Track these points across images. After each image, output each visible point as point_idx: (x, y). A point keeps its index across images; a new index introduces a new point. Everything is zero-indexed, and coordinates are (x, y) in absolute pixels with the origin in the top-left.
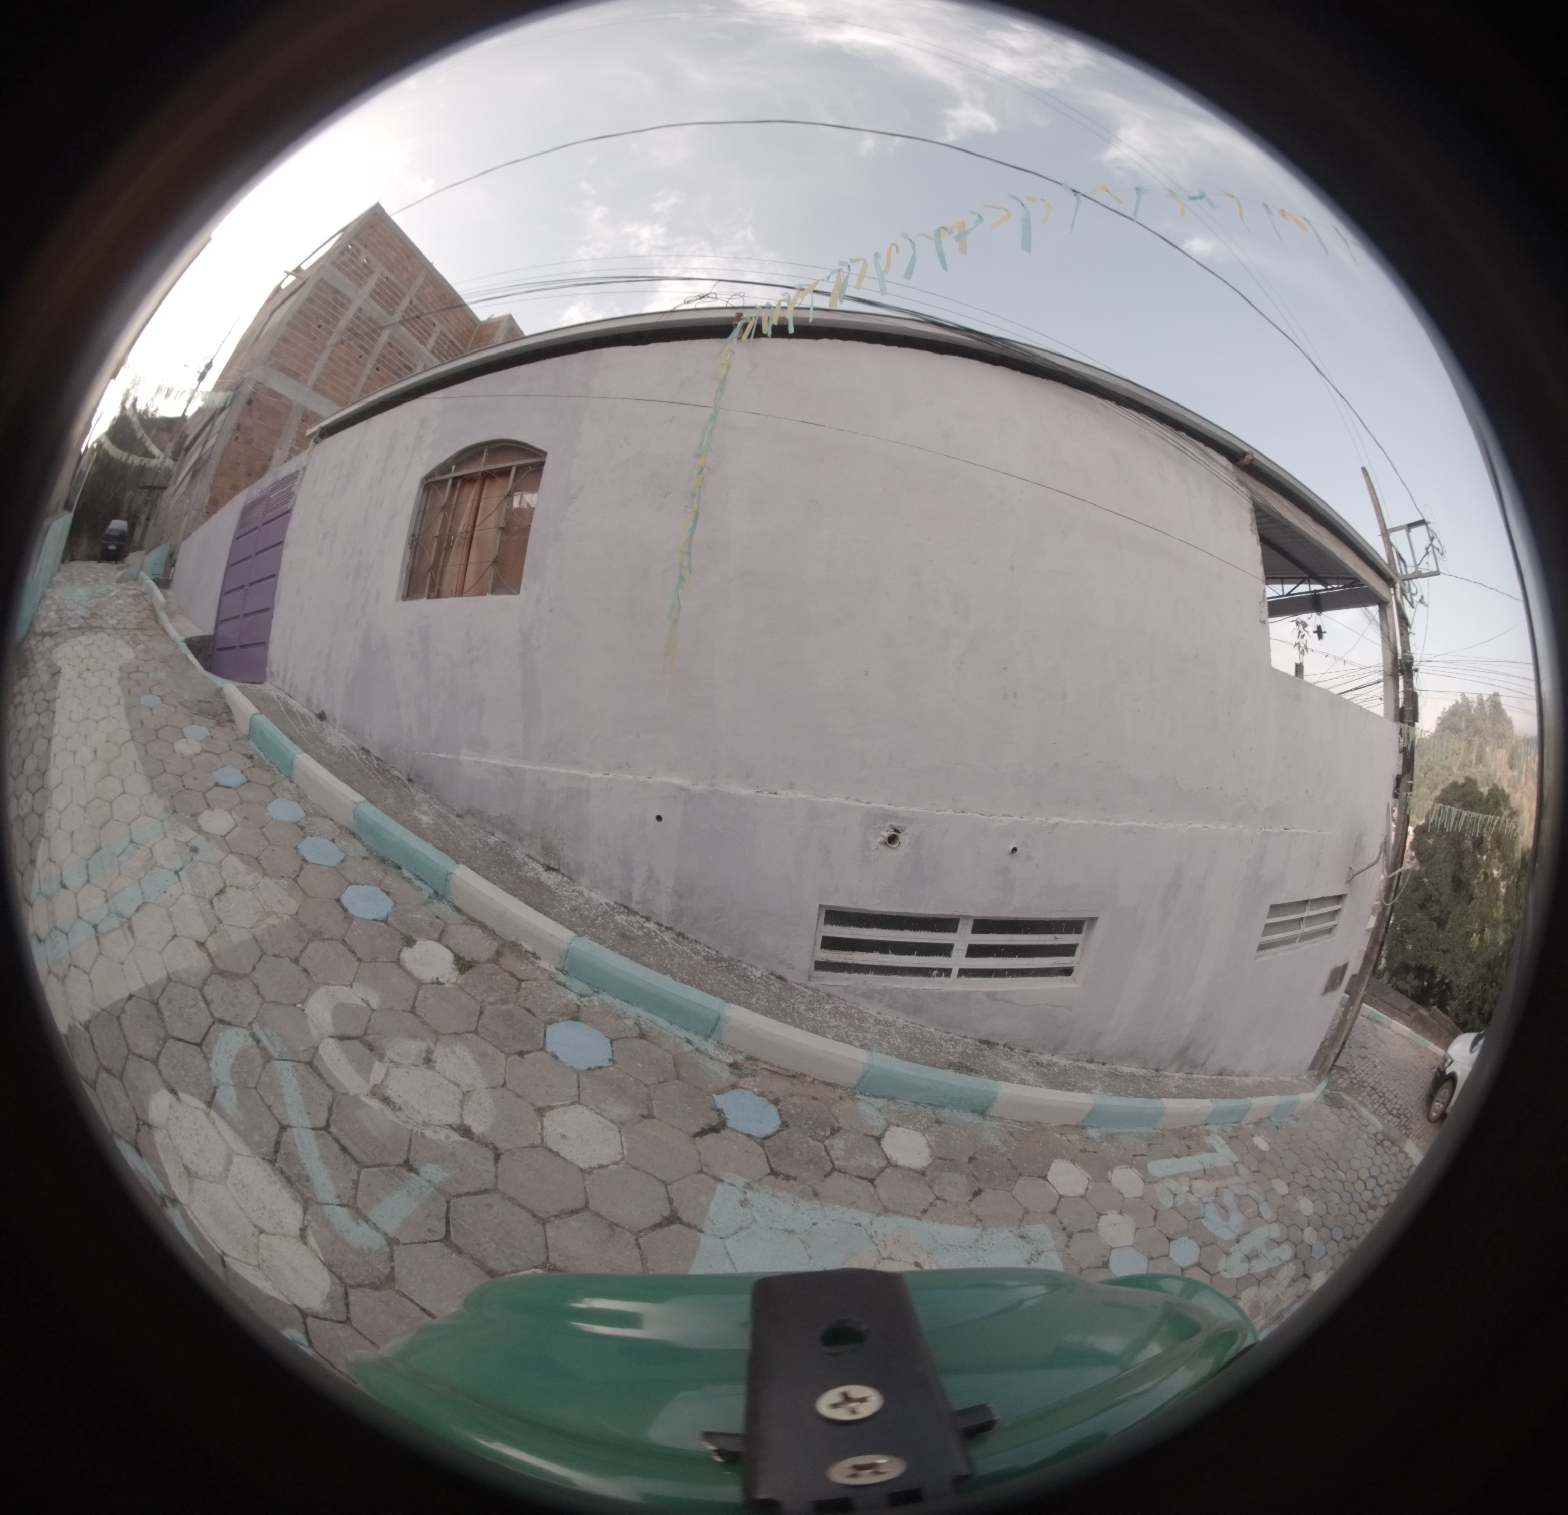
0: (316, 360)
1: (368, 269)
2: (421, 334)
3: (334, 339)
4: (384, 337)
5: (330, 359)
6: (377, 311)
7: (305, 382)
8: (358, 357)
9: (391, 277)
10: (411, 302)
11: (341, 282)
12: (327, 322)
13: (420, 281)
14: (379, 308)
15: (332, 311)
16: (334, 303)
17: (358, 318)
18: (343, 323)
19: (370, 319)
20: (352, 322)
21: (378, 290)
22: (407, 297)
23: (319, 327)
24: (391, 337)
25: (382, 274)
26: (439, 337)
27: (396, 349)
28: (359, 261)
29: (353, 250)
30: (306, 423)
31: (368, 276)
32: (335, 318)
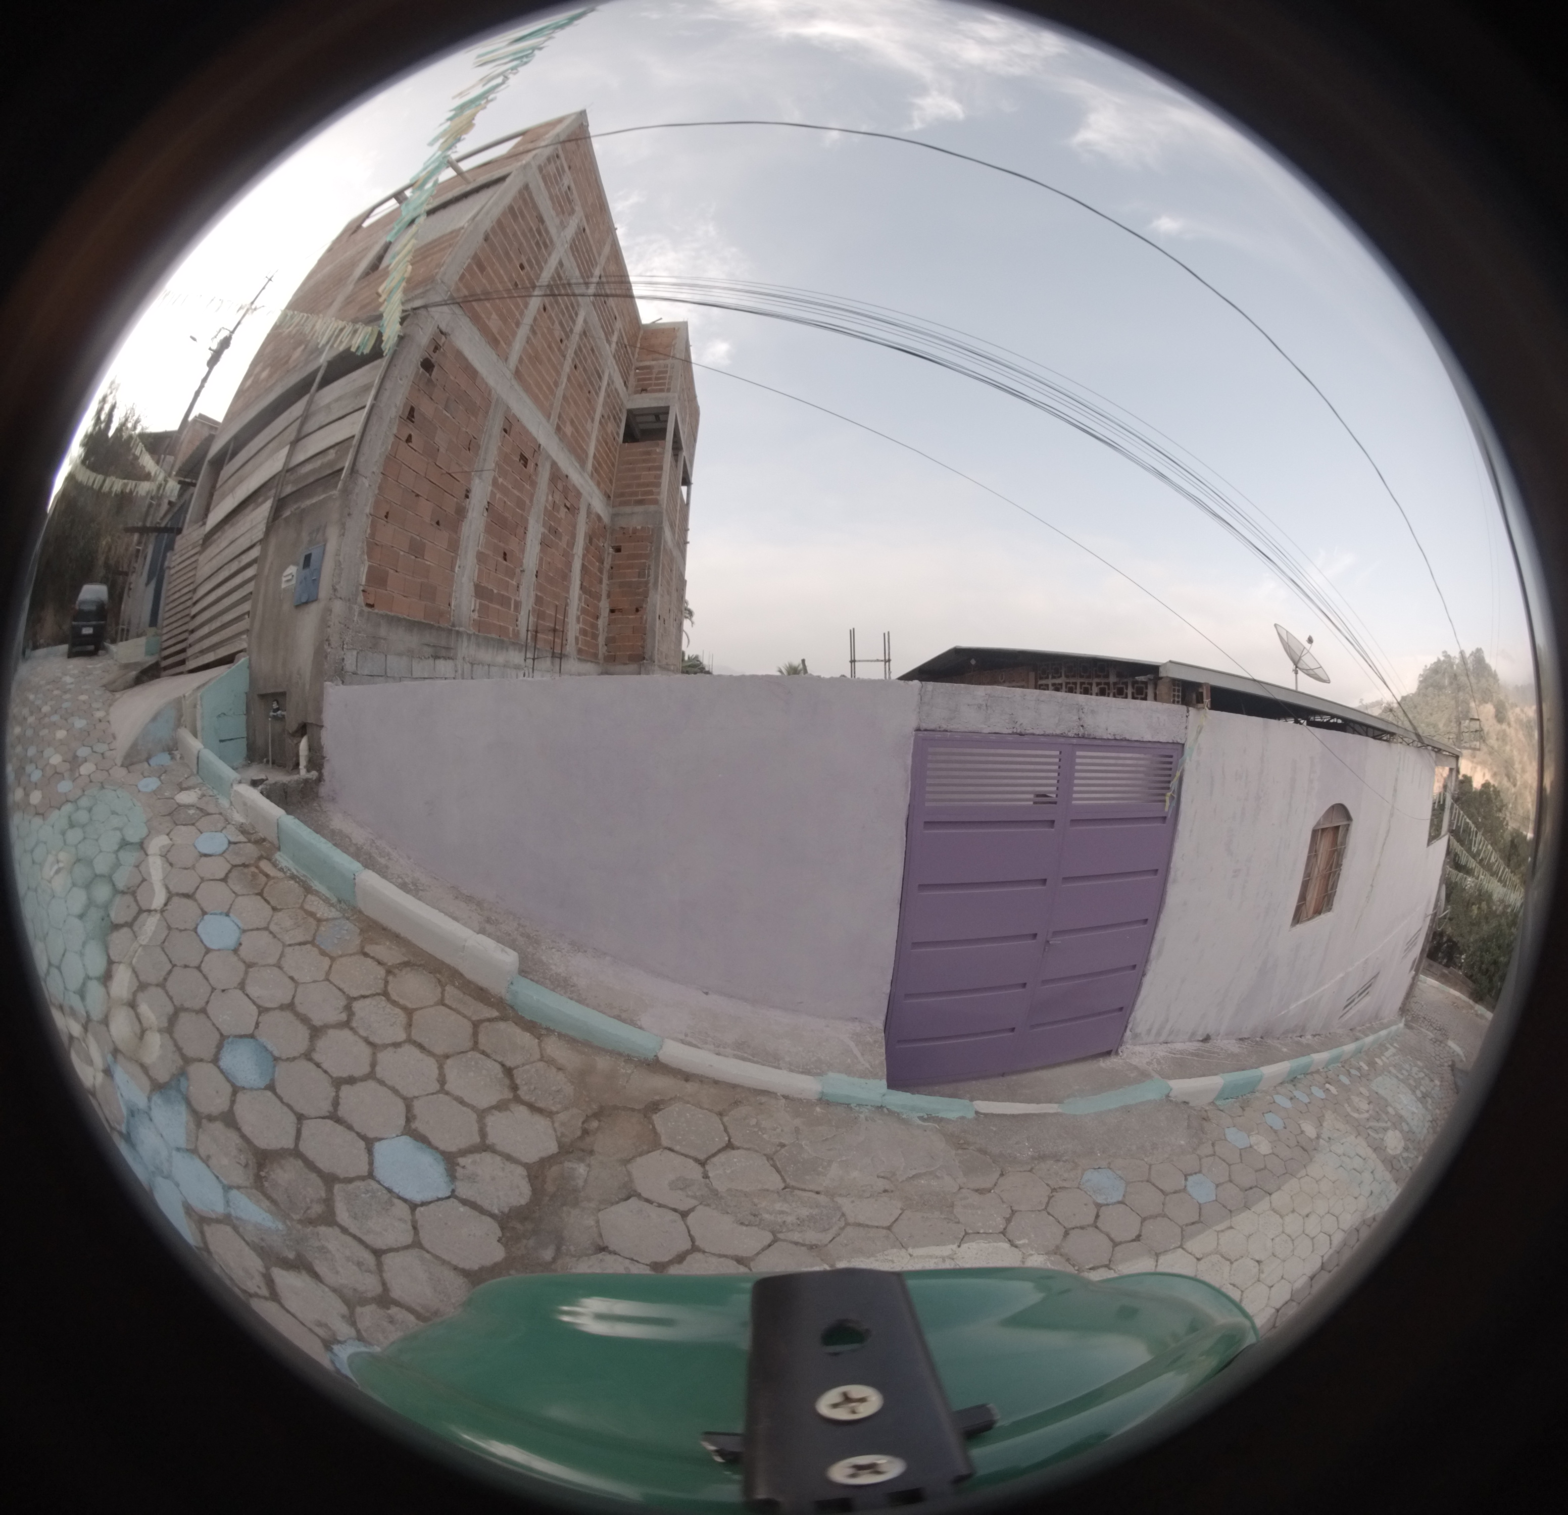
0: (518, 325)
1: (569, 203)
2: (608, 328)
3: (537, 298)
4: (581, 320)
5: (533, 330)
6: (575, 274)
7: (506, 360)
8: (558, 340)
10: (601, 276)
12: (530, 264)
13: (607, 250)
14: (577, 272)
15: (536, 249)
16: (538, 237)
18: (546, 277)
19: (568, 282)
20: (553, 278)
21: (577, 243)
22: (598, 267)
24: (586, 322)
25: (581, 220)
26: (618, 338)
27: (590, 343)
28: (563, 185)
29: (558, 162)
30: (509, 435)
31: (569, 215)
32: (538, 263)
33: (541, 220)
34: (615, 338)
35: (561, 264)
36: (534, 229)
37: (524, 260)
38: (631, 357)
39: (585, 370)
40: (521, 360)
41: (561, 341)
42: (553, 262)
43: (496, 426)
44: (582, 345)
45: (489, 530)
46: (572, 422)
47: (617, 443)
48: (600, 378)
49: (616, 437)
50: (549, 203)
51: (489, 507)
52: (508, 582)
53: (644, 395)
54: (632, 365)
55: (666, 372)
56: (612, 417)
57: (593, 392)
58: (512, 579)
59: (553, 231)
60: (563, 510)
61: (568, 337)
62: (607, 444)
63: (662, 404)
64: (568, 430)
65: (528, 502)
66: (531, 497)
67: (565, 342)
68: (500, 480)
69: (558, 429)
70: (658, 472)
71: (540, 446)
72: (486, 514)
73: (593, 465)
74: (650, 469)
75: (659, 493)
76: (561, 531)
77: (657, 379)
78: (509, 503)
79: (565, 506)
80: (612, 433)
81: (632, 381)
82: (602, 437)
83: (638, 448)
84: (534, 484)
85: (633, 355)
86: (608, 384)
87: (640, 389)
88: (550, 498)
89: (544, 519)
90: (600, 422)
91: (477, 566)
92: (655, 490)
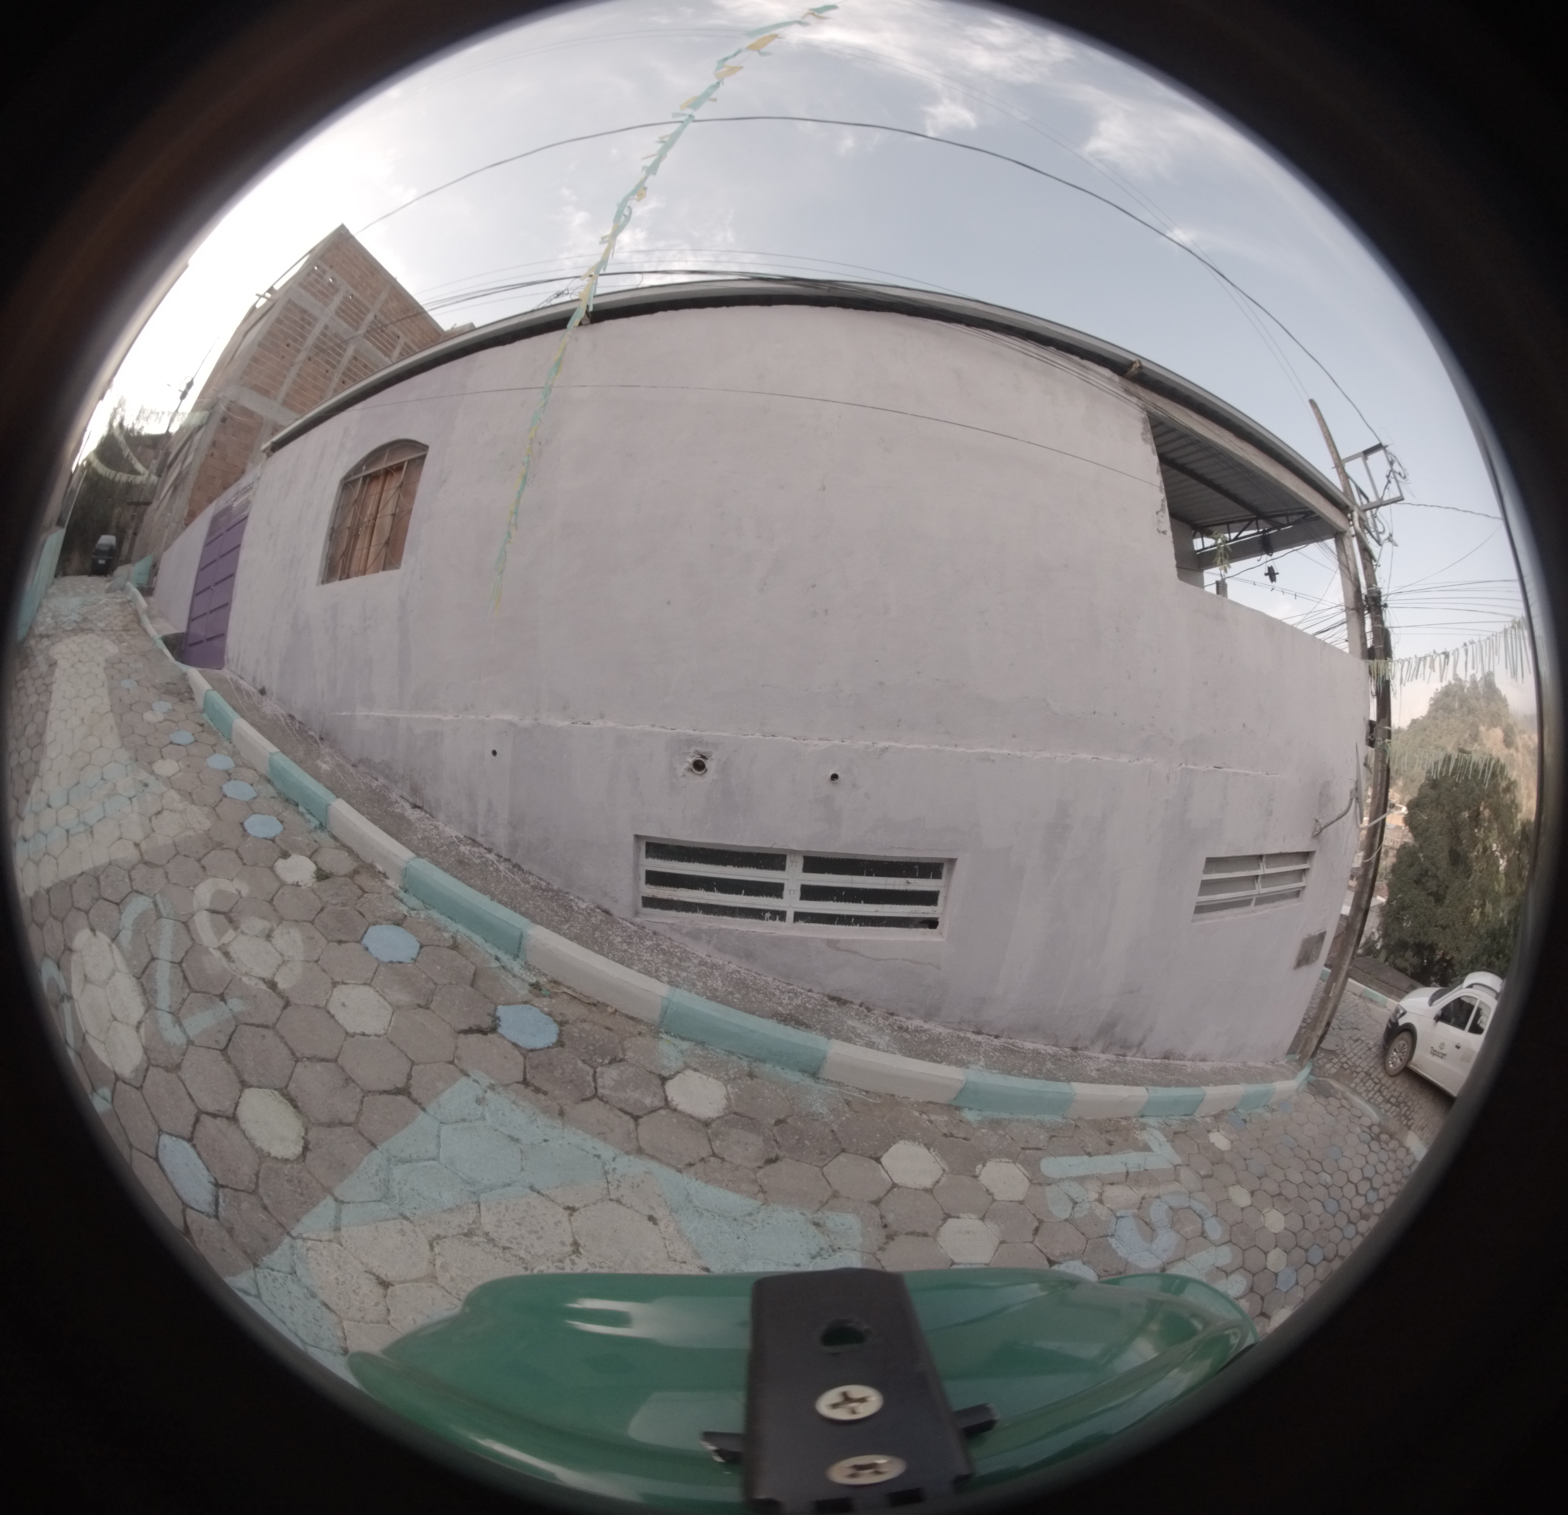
0: (285, 377)
1: (334, 288)
2: (385, 346)
3: (302, 356)
4: (350, 352)
5: (299, 375)
6: (342, 327)
7: (275, 398)
8: (324, 372)
9: (356, 294)
10: (375, 317)
11: (308, 302)
12: (295, 340)
13: (384, 296)
14: (345, 325)
15: (299, 330)
16: (302, 323)
17: (324, 335)
18: (311, 340)
19: (336, 335)
20: (318, 339)
21: (343, 307)
22: (372, 312)
23: (288, 345)
24: (356, 351)
25: (347, 291)
26: (403, 349)
28: (325, 281)
29: (318, 271)
31: (334, 294)
32: (303, 336)
33: (304, 311)
34: (397, 350)
35: (326, 327)
36: (299, 320)
40: (288, 395)
41: (327, 371)
42: (317, 330)
50: (314, 300)
59: (317, 312)
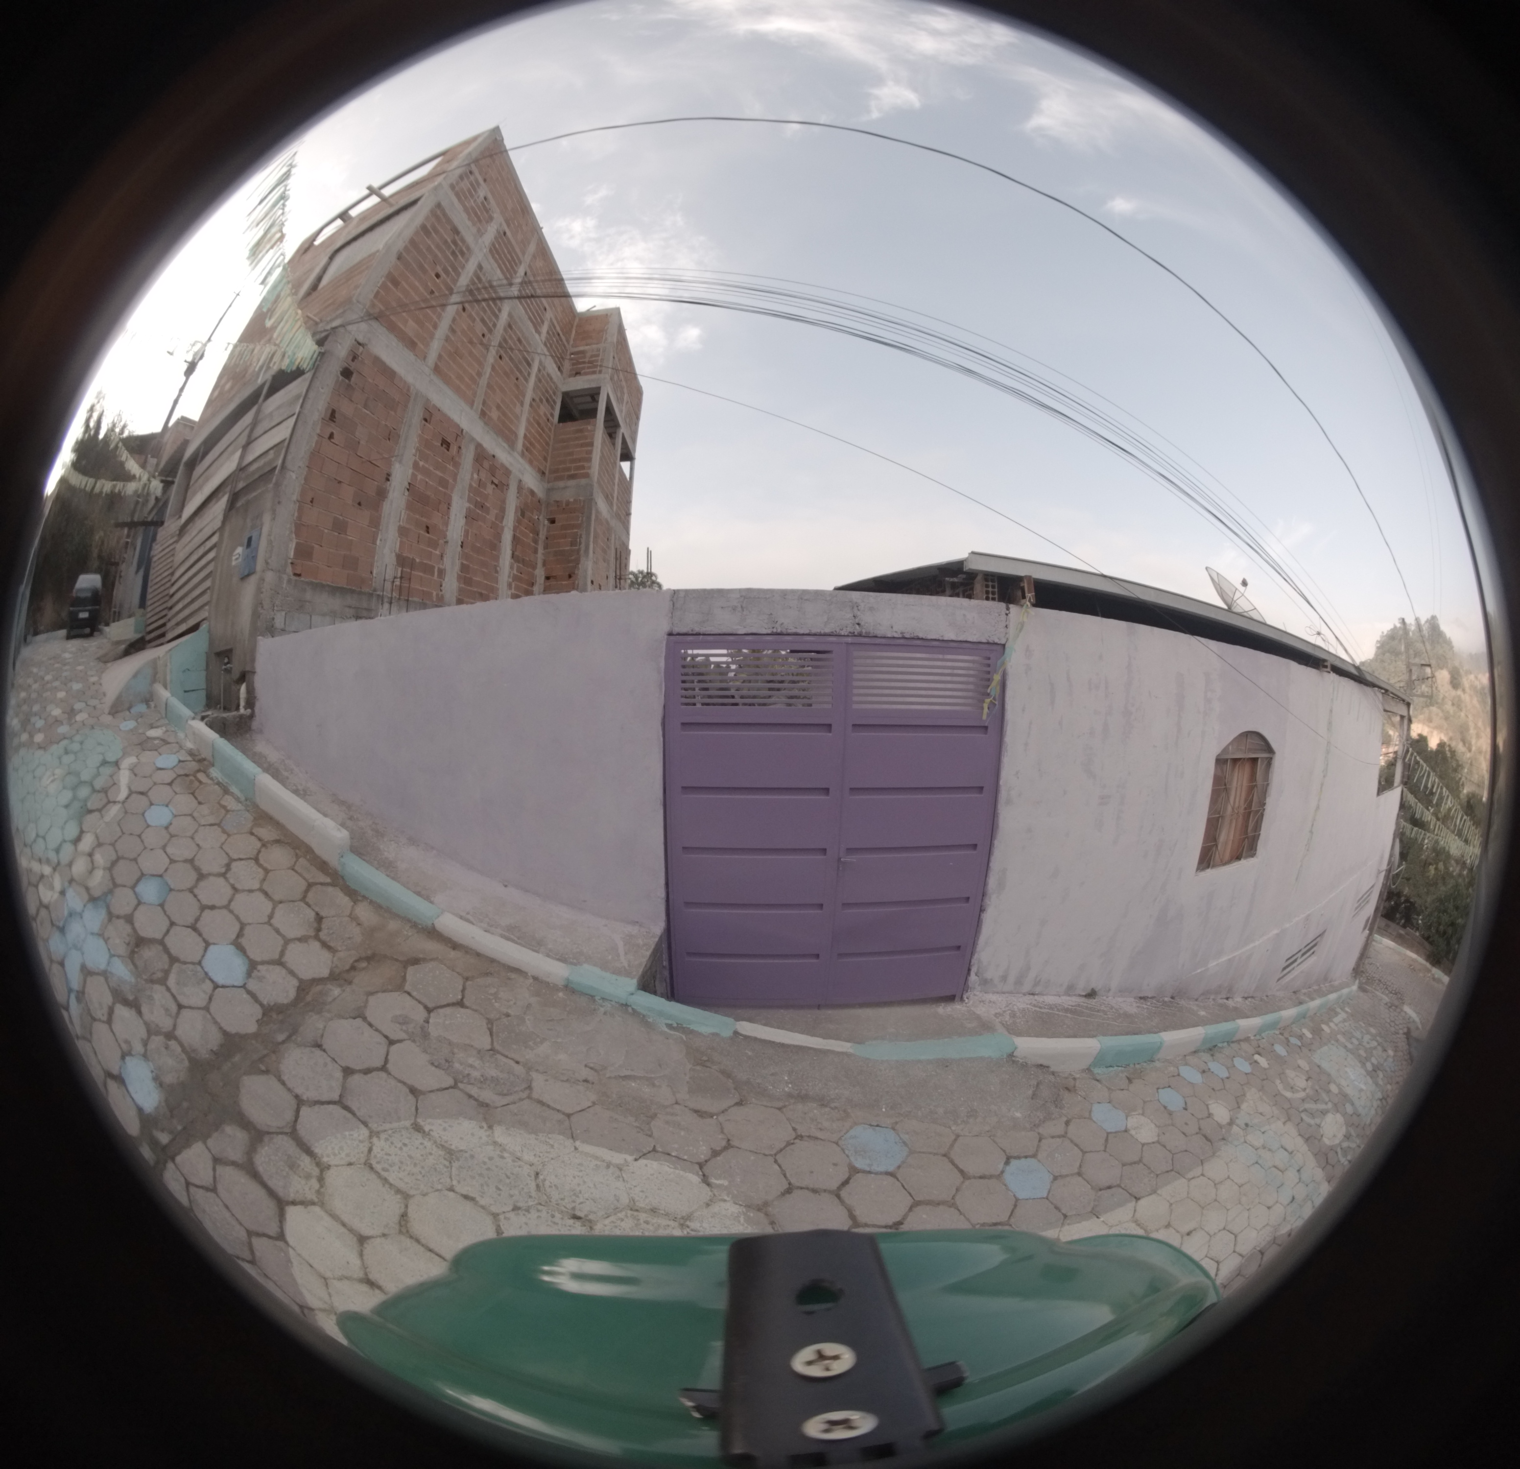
0: (435, 327)
1: (487, 212)
2: (536, 319)
3: (455, 300)
4: (504, 314)
5: (452, 330)
6: (495, 274)
7: (425, 358)
9: (509, 233)
11: (461, 218)
12: (446, 272)
15: (451, 258)
16: (453, 247)
17: (479, 278)
19: (490, 284)
20: (472, 281)
21: (497, 246)
22: (523, 265)
24: (510, 315)
25: (500, 225)
26: (550, 327)
27: (515, 333)
28: (478, 197)
29: (472, 178)
30: (430, 423)
31: (487, 222)
32: (455, 269)
33: (456, 231)
34: (545, 329)
35: (480, 267)
36: (449, 240)
37: (439, 269)
38: (566, 343)
39: (511, 359)
40: (440, 357)
41: (483, 335)
42: (471, 267)
43: (415, 416)
44: (507, 337)
45: (410, 507)
46: (498, 407)
47: (552, 424)
48: (529, 365)
49: (550, 418)
50: (464, 216)
51: (410, 487)
52: (431, 552)
53: (578, 377)
54: (567, 350)
55: (598, 356)
56: (544, 400)
57: (521, 378)
58: (435, 549)
59: (469, 239)
60: (490, 489)
61: (490, 331)
62: (539, 424)
63: (593, 385)
64: (494, 414)
65: (451, 481)
66: (455, 477)
67: (488, 335)
68: (421, 463)
69: (483, 414)
70: (589, 448)
71: (462, 430)
72: (407, 493)
73: (524, 445)
74: (582, 445)
75: (589, 468)
76: (488, 505)
77: (589, 362)
78: (431, 483)
79: (492, 482)
80: (545, 414)
81: (567, 365)
82: (534, 418)
83: (571, 427)
84: (457, 465)
85: (568, 341)
86: (539, 370)
87: (574, 372)
88: (475, 476)
89: (469, 495)
90: (531, 405)
91: (399, 539)
92: (586, 464)
